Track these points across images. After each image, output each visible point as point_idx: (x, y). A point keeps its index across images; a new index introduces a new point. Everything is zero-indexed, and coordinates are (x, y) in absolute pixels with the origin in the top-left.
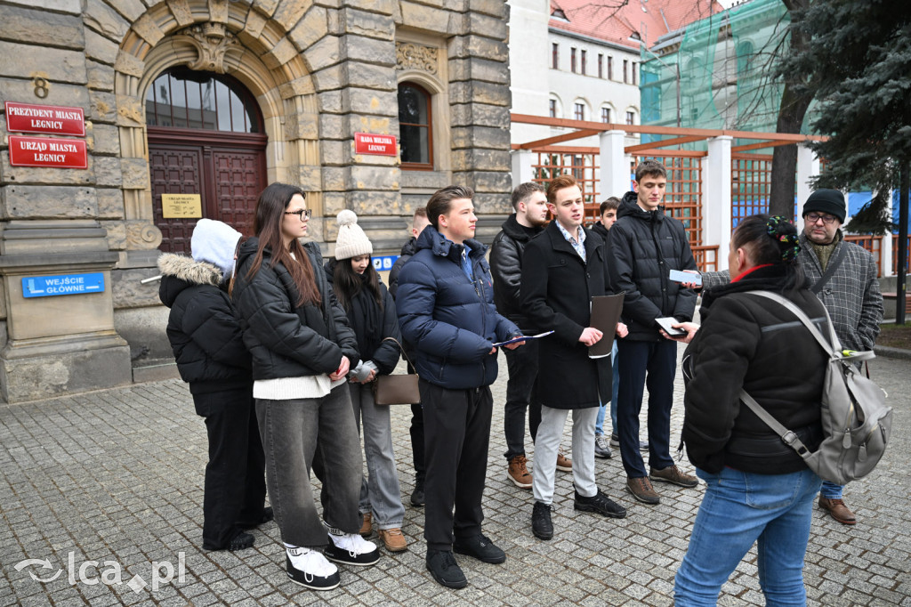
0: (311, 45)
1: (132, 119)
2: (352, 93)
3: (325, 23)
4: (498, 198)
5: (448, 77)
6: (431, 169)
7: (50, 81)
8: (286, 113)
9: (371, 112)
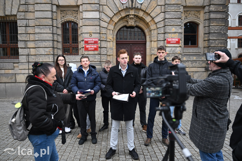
0: (156, 16)
1: (110, 39)
2: (166, 28)
3: (160, 10)
5: (204, 19)
6: (197, 47)
7: (92, 33)
8: (150, 34)
9: (172, 32)
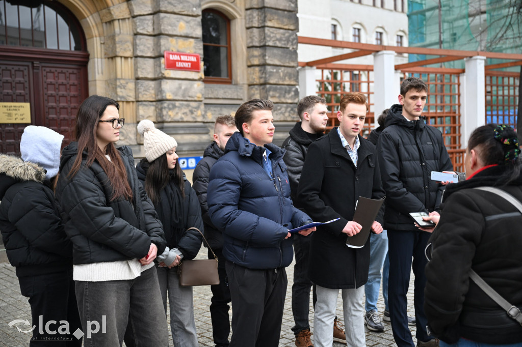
2: (163, 18)
4: (287, 108)
5: (245, 5)
6: (230, 83)
8: (105, 34)
9: (179, 34)
